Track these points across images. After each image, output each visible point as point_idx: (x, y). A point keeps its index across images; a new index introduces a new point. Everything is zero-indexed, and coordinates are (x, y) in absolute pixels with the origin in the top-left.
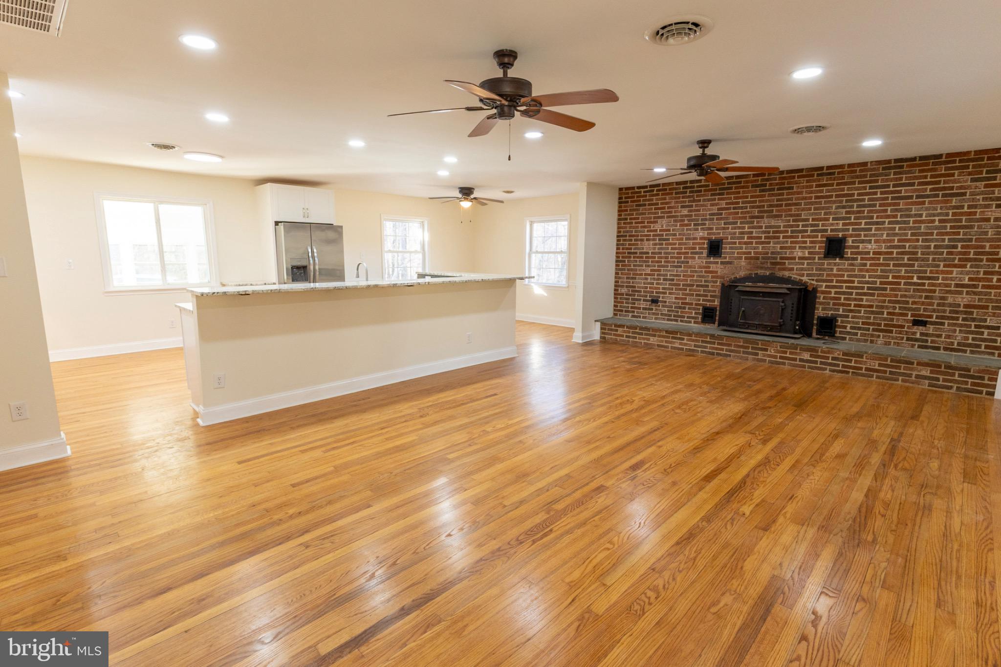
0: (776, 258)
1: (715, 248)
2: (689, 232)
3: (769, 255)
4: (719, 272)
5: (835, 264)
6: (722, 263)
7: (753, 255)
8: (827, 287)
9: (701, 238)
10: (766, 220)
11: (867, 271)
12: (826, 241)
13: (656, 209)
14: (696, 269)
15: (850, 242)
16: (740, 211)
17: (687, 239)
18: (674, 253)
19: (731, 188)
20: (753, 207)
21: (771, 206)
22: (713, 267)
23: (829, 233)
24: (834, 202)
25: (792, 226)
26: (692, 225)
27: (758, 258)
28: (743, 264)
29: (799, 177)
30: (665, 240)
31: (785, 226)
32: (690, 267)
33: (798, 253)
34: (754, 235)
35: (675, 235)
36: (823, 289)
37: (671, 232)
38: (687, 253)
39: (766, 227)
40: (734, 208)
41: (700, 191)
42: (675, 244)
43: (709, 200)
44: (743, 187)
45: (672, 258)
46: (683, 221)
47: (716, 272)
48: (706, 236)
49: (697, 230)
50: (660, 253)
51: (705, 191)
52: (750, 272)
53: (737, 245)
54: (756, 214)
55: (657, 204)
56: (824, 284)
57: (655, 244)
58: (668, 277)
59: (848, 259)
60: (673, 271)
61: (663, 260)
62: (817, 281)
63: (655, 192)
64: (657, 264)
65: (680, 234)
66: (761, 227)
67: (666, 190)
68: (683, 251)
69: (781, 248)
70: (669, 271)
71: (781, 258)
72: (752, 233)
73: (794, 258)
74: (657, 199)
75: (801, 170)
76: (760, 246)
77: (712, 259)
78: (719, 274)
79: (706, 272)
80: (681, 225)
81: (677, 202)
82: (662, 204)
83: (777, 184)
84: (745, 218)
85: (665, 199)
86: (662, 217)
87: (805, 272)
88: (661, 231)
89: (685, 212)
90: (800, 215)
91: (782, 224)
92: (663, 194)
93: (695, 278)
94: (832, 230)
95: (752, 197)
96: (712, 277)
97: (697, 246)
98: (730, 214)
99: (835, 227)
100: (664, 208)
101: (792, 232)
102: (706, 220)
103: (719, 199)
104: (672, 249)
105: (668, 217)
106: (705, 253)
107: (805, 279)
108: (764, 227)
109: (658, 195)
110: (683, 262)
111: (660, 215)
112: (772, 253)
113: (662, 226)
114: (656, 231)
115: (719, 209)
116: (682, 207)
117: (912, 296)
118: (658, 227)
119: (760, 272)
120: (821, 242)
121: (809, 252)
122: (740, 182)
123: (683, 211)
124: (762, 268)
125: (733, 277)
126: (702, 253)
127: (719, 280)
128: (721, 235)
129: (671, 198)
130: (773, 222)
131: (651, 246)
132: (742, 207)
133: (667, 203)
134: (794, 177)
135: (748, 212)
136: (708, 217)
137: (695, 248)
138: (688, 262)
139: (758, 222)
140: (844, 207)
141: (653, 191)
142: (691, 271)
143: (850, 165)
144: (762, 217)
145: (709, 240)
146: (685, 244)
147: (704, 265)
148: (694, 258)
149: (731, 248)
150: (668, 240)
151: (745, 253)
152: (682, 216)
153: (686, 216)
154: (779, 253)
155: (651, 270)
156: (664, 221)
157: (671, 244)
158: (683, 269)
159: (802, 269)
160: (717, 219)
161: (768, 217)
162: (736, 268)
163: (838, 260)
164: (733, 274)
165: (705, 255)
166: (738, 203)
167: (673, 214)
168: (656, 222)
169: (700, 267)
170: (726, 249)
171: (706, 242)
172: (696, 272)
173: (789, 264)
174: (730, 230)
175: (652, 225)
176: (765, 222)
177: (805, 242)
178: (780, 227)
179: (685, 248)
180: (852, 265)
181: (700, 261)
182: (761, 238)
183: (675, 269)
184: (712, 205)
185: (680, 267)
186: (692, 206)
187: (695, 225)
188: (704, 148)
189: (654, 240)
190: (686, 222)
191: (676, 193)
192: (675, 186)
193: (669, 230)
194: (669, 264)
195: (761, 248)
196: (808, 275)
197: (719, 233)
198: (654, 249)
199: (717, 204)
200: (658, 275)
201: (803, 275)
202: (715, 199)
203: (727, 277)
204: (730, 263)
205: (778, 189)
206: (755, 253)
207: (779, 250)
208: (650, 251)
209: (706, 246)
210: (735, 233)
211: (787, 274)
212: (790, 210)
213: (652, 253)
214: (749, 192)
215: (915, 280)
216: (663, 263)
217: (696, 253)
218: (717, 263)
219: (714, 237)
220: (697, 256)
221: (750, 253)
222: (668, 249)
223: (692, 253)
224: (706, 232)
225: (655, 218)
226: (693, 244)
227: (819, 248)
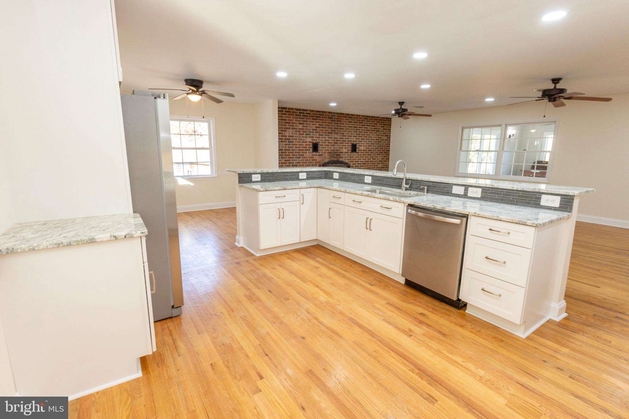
0: (337, 152)
1: (315, 147)
2: (303, 138)
3: (335, 151)
4: (318, 159)
5: (354, 155)
6: (319, 155)
7: (330, 151)
8: (353, 164)
9: (309, 142)
10: (333, 135)
11: (362, 157)
12: (352, 145)
13: (285, 123)
14: (308, 159)
15: (357, 147)
16: (324, 129)
17: (303, 142)
18: (296, 150)
19: (320, 117)
20: (328, 128)
21: (335, 128)
22: (315, 157)
23: (352, 142)
24: (353, 129)
25: (342, 138)
26: (305, 134)
27: (331, 153)
28: (327, 155)
29: (343, 117)
30: (291, 142)
31: (340, 138)
32: (305, 158)
33: (344, 150)
34: (330, 141)
35: (296, 139)
36: (352, 165)
37: (294, 138)
38: (303, 150)
39: (334, 138)
40: (322, 128)
41: (307, 116)
42: (297, 145)
43: (311, 122)
44: (325, 118)
45: (296, 152)
46: (300, 131)
47: (316, 160)
48: (311, 141)
49: (307, 137)
50: (289, 150)
51: (310, 116)
52: (330, 159)
53: (324, 146)
54: (330, 132)
55: (286, 120)
56: (352, 163)
57: (286, 145)
58: (294, 164)
59: (357, 153)
60: (297, 160)
61: (291, 154)
62: (350, 162)
63: (284, 112)
64: (288, 157)
65: (299, 139)
66: (332, 138)
67: (290, 112)
68: (301, 149)
69: (339, 148)
70: (295, 160)
71: (340, 153)
72: (328, 140)
73: (343, 153)
74: (286, 117)
75: (343, 114)
76: (332, 147)
77: (314, 153)
78: (318, 161)
79: (312, 160)
80: (299, 134)
81: (296, 120)
82: (289, 120)
83: (337, 119)
84: (326, 133)
85: (290, 117)
86: (289, 128)
87: (347, 158)
88: (289, 136)
89: (301, 126)
90: (343, 134)
91: (339, 137)
92: (289, 114)
93: (307, 164)
94: (353, 141)
95: (328, 123)
96: (315, 162)
97: (308, 146)
98: (321, 130)
99: (354, 140)
100: (289, 123)
101: (342, 141)
102: (310, 132)
103: (316, 122)
104: (296, 147)
105: (292, 129)
106: (311, 149)
107: (347, 161)
108: (333, 138)
109: (286, 114)
110: (301, 155)
111: (287, 127)
112: (336, 150)
113: (289, 134)
114: (286, 136)
115: (316, 127)
116: (299, 124)
117: (371, 166)
118: (287, 134)
119: (333, 159)
120: (350, 146)
121: (347, 150)
122: (323, 115)
123: (299, 126)
124: (333, 157)
125: (324, 162)
126: (310, 150)
127: (318, 164)
128: (318, 141)
129: (293, 118)
130: (336, 136)
131: (284, 146)
132: (325, 127)
133: (291, 120)
134: (341, 116)
135: (327, 130)
136: (311, 131)
137: (306, 147)
138: (303, 155)
139: (331, 135)
140: (355, 132)
141: (283, 111)
142: (306, 160)
143: (357, 115)
144: (332, 133)
145: (313, 143)
146: (302, 145)
147: (311, 156)
148: (306, 153)
149: (322, 148)
150: (293, 142)
151: (327, 150)
152: (300, 129)
153: (301, 129)
154: (338, 150)
155: (285, 160)
156: (291, 131)
157: (294, 145)
158: (301, 159)
159: (346, 157)
160: (316, 132)
161: (334, 133)
162: (324, 157)
163: (355, 153)
164: (323, 160)
165: (311, 151)
166: (323, 125)
167: (295, 127)
168: (285, 131)
169: (309, 158)
170: (320, 148)
171: (311, 144)
172: (308, 160)
173: (342, 155)
174: (321, 139)
175: (284, 133)
176: (334, 136)
177: (346, 146)
178: (338, 138)
179: (302, 147)
180: (358, 155)
181: (309, 154)
182: (332, 143)
183: (298, 159)
184: (313, 125)
185: (300, 158)
186: (303, 124)
187: (306, 134)
188: (401, 105)
189: (285, 142)
190: (302, 132)
191: (296, 115)
192: (295, 111)
193: (293, 136)
194: (295, 157)
195: (332, 148)
196: (348, 160)
197: (316, 140)
198: (286, 147)
199: (315, 125)
200: (289, 163)
201: (346, 160)
202: (313, 122)
203: (321, 162)
204: (322, 155)
205: (337, 121)
206: (331, 150)
207: (338, 149)
208: (283, 149)
209: (311, 146)
210: (323, 140)
211: (341, 159)
212: (341, 131)
213: (285, 150)
214: (327, 120)
215: (372, 160)
216: (291, 156)
217: (307, 150)
218: (316, 155)
219: (314, 142)
220: (308, 152)
221: (329, 150)
222: (293, 147)
223: (305, 150)
224: (311, 139)
225: (285, 128)
226: (306, 145)
227: (350, 148)
